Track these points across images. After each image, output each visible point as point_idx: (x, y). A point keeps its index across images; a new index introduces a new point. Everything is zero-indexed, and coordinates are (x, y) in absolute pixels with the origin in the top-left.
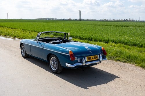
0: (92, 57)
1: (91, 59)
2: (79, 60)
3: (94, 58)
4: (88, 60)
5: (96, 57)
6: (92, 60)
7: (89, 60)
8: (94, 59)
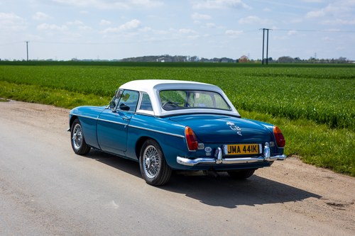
0: (242, 146)
1: (239, 151)
2: (208, 150)
3: (249, 150)
4: (232, 154)
5: (254, 149)
6: (243, 153)
7: (234, 154)
8: (247, 153)
